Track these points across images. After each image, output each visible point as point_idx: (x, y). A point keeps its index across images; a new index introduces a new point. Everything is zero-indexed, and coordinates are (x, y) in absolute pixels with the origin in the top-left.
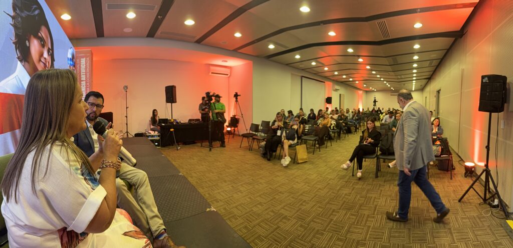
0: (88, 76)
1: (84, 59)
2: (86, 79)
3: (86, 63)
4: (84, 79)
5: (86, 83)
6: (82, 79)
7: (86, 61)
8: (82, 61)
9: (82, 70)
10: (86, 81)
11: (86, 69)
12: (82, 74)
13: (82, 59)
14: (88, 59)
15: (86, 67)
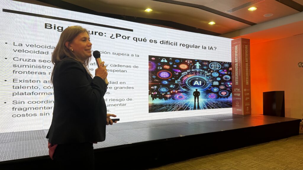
0: (239, 59)
1: (237, 46)
2: (238, 61)
3: (238, 49)
4: (237, 62)
5: (238, 64)
6: (236, 62)
7: (238, 47)
8: (235, 48)
9: (235, 55)
10: (238, 63)
11: (238, 53)
12: (235, 57)
13: (235, 46)
14: (239, 45)
15: (238, 52)
